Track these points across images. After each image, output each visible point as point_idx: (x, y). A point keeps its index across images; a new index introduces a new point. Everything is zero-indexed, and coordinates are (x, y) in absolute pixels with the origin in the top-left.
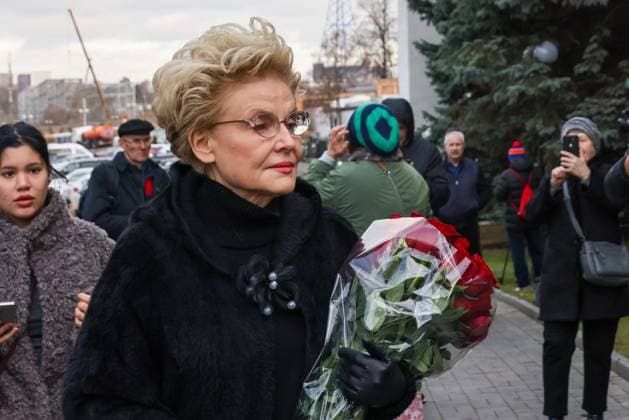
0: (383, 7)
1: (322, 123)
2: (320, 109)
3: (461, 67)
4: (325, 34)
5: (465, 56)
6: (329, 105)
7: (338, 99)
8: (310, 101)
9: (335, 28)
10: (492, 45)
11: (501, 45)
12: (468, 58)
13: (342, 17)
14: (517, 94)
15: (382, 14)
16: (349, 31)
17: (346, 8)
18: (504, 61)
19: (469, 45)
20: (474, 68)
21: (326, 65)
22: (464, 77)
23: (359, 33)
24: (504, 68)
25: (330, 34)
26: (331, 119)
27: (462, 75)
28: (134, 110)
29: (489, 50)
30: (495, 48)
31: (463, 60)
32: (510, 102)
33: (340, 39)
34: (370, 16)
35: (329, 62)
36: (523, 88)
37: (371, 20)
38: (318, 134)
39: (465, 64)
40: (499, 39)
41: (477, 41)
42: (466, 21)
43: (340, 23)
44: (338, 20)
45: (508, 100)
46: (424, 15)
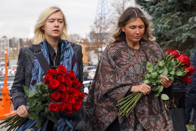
0: (122, 6)
1: (95, 58)
2: (93, 51)
3: (161, 25)
4: (96, 18)
5: (163, 21)
6: (97, 50)
7: (101, 47)
8: (89, 48)
9: (100, 15)
10: (175, 15)
11: (179, 15)
12: (164, 22)
13: (104, 10)
14: (187, 37)
15: (122, 9)
16: (107, 17)
17: (106, 6)
18: (180, 23)
19: (164, 16)
20: (167, 25)
21: (96, 32)
22: (162, 30)
23: (111, 18)
24: (181, 26)
25: (98, 18)
26: (98, 56)
27: (161, 28)
28: (8, 50)
29: (174, 18)
30: (177, 17)
31: (162, 22)
32: (183, 41)
33: (103, 20)
34: (117, 10)
35: (97, 31)
36: (190, 34)
37: (117, 12)
38: (92, 63)
39: (163, 24)
40: (178, 13)
41: (168, 14)
42: (163, 6)
43: (102, 13)
44: (102, 12)
45: (182, 40)
46: (142, 7)
